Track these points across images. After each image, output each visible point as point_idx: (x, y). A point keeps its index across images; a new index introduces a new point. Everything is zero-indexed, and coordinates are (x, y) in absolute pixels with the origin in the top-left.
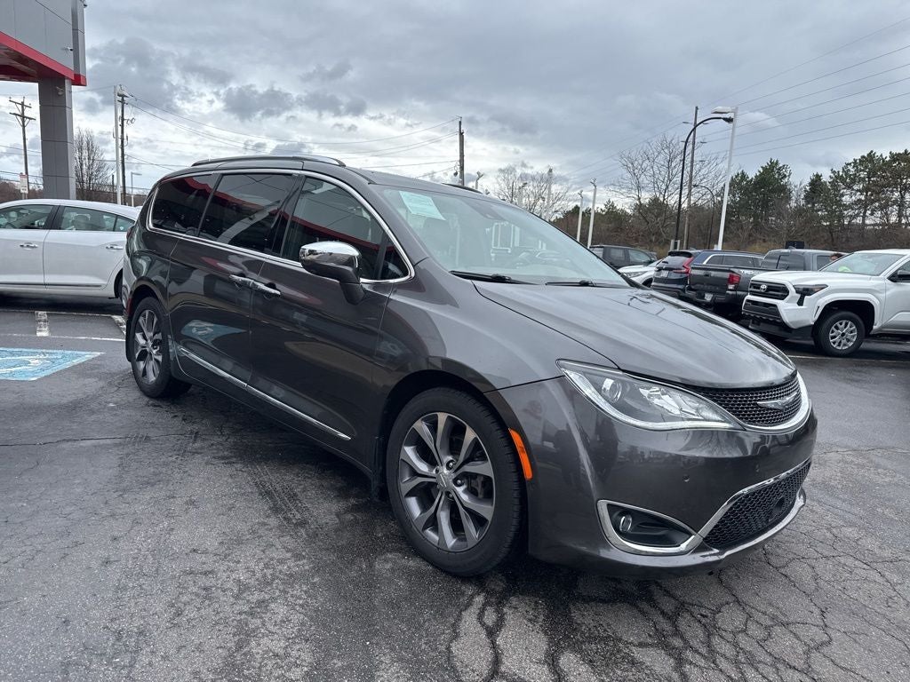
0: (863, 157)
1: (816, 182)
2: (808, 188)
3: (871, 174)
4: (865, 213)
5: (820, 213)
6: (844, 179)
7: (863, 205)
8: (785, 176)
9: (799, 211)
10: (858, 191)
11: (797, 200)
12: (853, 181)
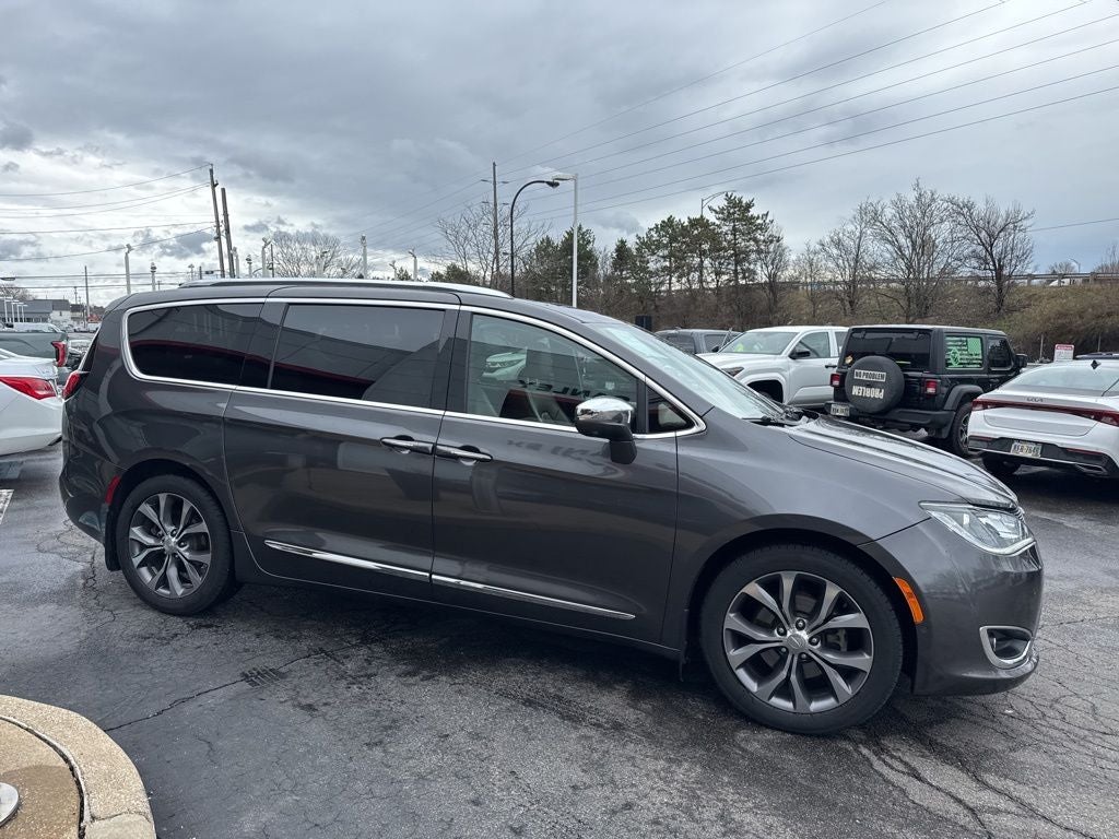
0: (663, 222)
1: (622, 248)
2: (614, 255)
3: (673, 239)
4: (670, 279)
5: (629, 281)
6: (648, 245)
7: (669, 271)
8: (589, 242)
9: (608, 279)
10: (663, 257)
11: (604, 269)
12: (658, 248)
